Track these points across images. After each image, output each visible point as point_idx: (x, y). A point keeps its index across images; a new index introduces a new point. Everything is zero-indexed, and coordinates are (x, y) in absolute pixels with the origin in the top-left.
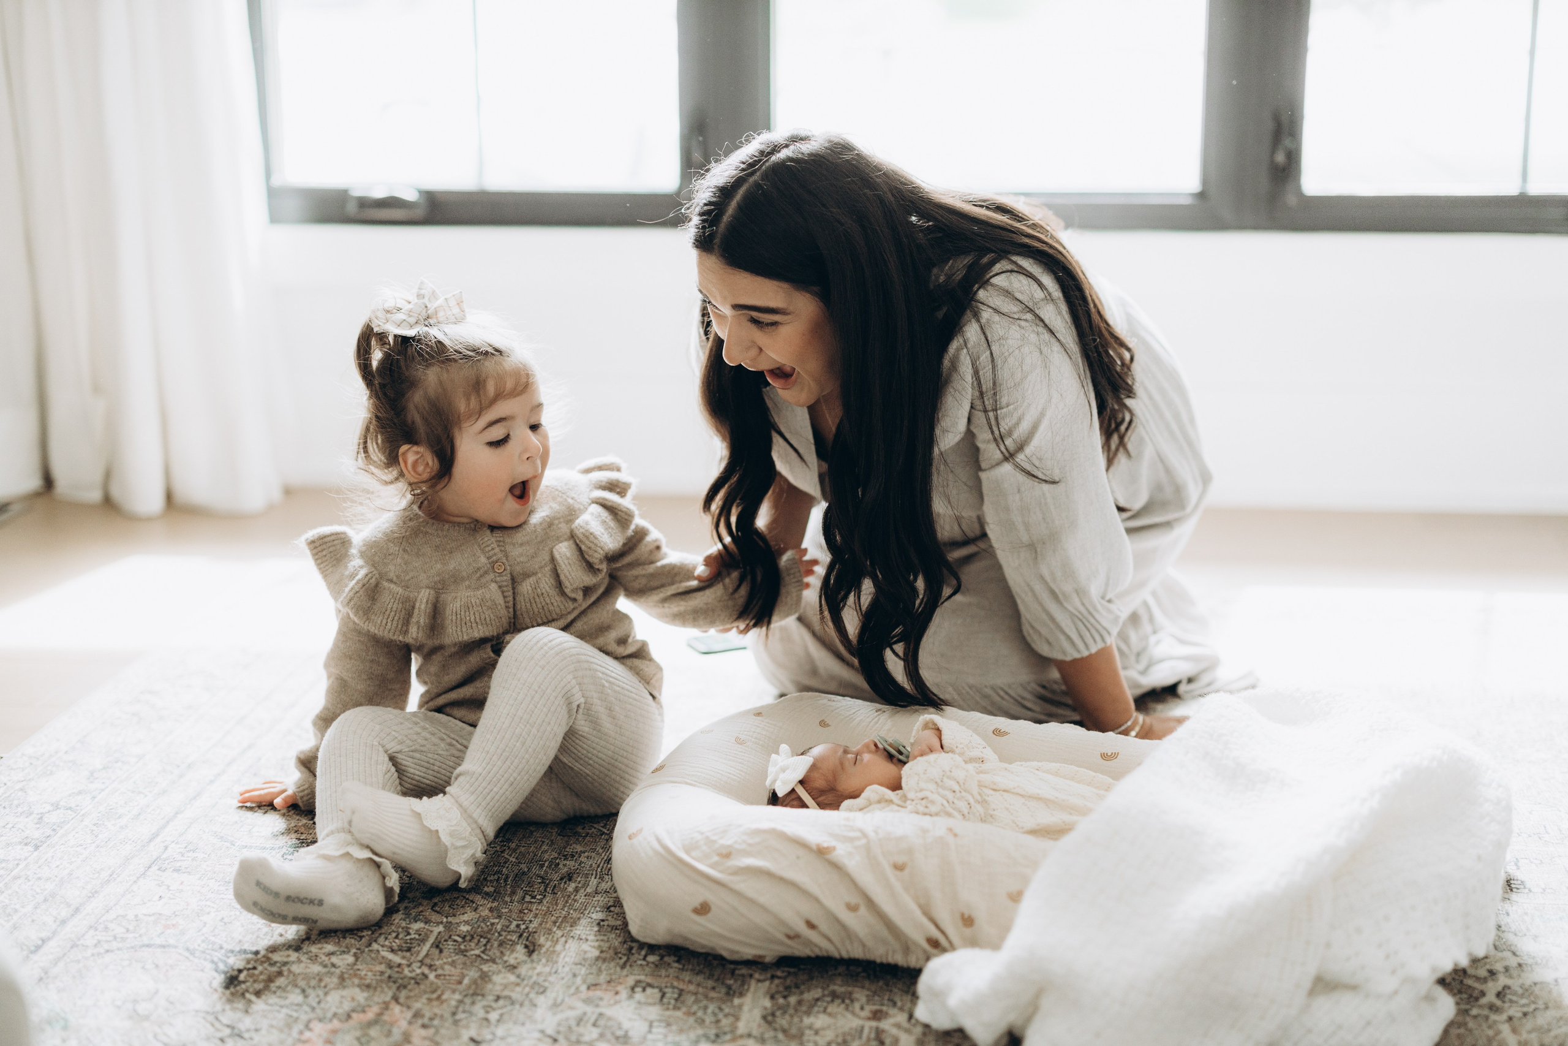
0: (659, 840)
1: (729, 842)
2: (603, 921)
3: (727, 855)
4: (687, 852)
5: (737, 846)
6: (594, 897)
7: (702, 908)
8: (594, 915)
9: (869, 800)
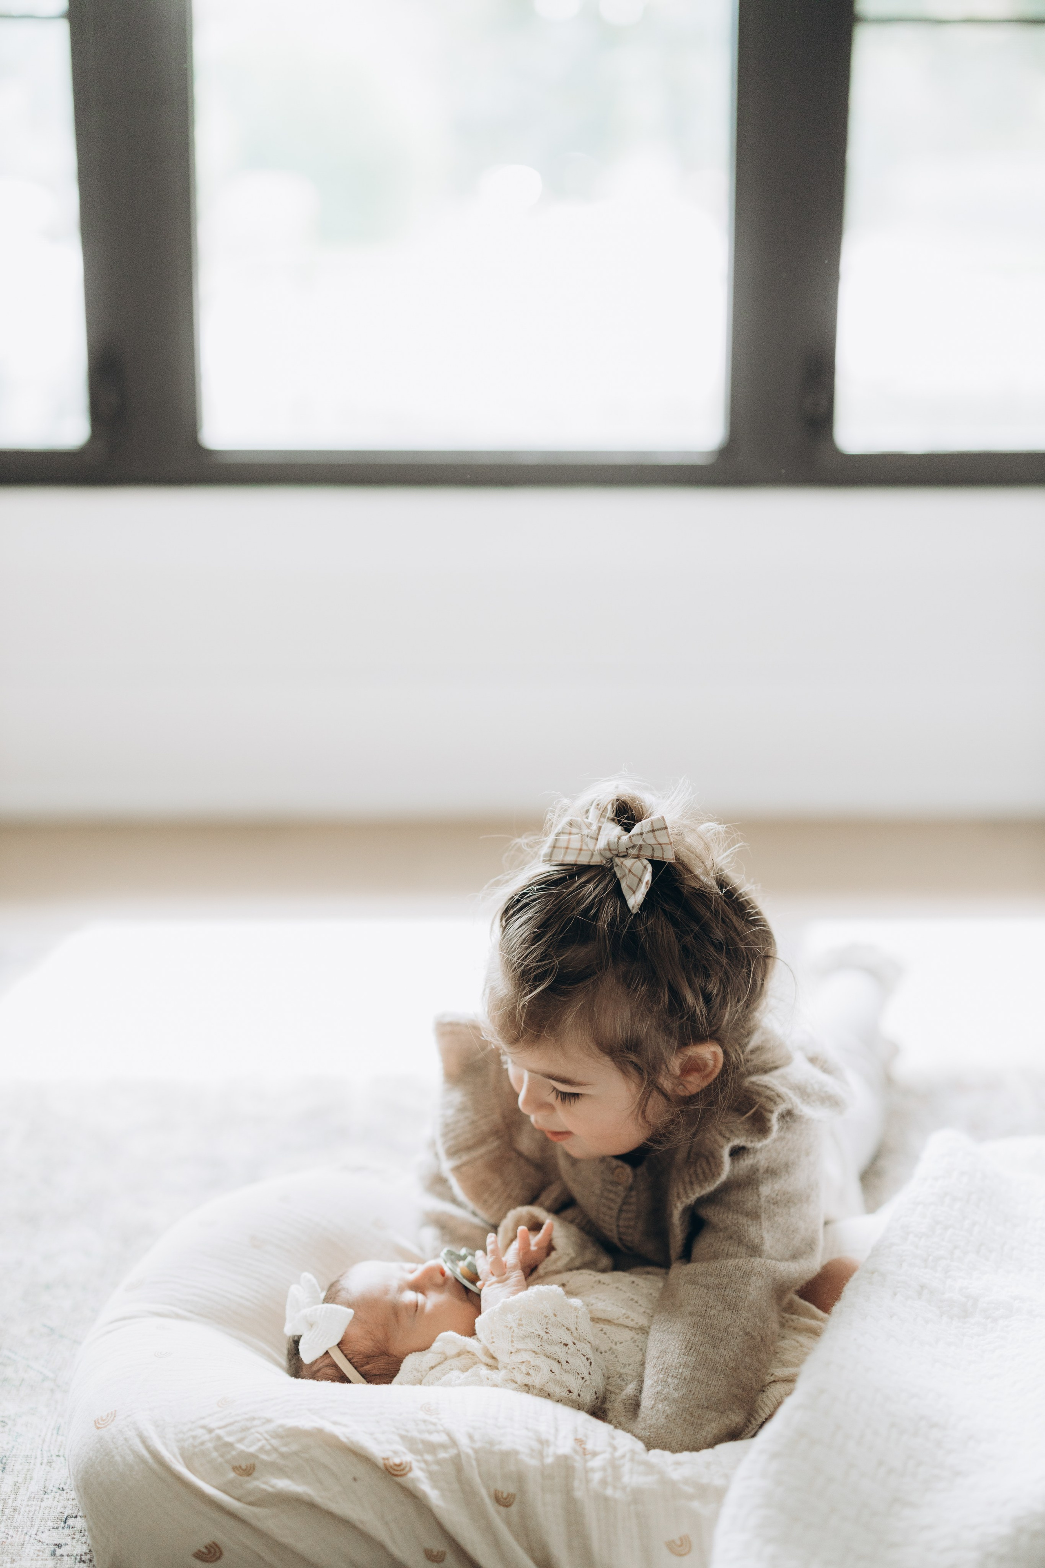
0: (144, 1441)
1: (252, 1449)
2: (59, 1546)
3: (247, 1470)
4: (189, 1467)
5: (264, 1457)
6: (42, 1500)
7: (210, 1552)
8: (44, 1536)
9: (443, 1353)
